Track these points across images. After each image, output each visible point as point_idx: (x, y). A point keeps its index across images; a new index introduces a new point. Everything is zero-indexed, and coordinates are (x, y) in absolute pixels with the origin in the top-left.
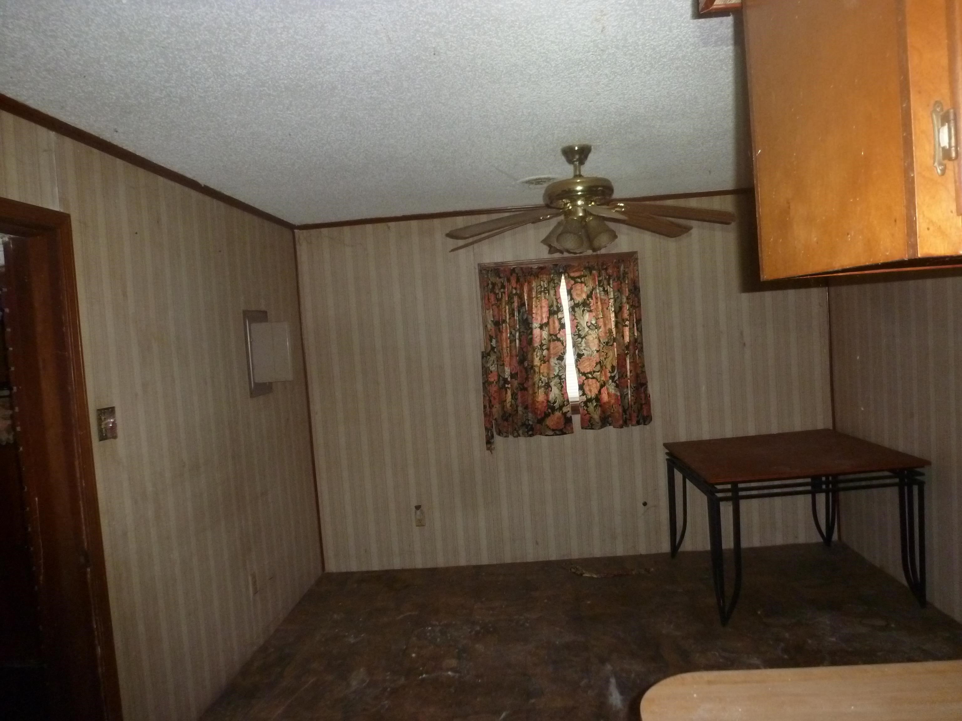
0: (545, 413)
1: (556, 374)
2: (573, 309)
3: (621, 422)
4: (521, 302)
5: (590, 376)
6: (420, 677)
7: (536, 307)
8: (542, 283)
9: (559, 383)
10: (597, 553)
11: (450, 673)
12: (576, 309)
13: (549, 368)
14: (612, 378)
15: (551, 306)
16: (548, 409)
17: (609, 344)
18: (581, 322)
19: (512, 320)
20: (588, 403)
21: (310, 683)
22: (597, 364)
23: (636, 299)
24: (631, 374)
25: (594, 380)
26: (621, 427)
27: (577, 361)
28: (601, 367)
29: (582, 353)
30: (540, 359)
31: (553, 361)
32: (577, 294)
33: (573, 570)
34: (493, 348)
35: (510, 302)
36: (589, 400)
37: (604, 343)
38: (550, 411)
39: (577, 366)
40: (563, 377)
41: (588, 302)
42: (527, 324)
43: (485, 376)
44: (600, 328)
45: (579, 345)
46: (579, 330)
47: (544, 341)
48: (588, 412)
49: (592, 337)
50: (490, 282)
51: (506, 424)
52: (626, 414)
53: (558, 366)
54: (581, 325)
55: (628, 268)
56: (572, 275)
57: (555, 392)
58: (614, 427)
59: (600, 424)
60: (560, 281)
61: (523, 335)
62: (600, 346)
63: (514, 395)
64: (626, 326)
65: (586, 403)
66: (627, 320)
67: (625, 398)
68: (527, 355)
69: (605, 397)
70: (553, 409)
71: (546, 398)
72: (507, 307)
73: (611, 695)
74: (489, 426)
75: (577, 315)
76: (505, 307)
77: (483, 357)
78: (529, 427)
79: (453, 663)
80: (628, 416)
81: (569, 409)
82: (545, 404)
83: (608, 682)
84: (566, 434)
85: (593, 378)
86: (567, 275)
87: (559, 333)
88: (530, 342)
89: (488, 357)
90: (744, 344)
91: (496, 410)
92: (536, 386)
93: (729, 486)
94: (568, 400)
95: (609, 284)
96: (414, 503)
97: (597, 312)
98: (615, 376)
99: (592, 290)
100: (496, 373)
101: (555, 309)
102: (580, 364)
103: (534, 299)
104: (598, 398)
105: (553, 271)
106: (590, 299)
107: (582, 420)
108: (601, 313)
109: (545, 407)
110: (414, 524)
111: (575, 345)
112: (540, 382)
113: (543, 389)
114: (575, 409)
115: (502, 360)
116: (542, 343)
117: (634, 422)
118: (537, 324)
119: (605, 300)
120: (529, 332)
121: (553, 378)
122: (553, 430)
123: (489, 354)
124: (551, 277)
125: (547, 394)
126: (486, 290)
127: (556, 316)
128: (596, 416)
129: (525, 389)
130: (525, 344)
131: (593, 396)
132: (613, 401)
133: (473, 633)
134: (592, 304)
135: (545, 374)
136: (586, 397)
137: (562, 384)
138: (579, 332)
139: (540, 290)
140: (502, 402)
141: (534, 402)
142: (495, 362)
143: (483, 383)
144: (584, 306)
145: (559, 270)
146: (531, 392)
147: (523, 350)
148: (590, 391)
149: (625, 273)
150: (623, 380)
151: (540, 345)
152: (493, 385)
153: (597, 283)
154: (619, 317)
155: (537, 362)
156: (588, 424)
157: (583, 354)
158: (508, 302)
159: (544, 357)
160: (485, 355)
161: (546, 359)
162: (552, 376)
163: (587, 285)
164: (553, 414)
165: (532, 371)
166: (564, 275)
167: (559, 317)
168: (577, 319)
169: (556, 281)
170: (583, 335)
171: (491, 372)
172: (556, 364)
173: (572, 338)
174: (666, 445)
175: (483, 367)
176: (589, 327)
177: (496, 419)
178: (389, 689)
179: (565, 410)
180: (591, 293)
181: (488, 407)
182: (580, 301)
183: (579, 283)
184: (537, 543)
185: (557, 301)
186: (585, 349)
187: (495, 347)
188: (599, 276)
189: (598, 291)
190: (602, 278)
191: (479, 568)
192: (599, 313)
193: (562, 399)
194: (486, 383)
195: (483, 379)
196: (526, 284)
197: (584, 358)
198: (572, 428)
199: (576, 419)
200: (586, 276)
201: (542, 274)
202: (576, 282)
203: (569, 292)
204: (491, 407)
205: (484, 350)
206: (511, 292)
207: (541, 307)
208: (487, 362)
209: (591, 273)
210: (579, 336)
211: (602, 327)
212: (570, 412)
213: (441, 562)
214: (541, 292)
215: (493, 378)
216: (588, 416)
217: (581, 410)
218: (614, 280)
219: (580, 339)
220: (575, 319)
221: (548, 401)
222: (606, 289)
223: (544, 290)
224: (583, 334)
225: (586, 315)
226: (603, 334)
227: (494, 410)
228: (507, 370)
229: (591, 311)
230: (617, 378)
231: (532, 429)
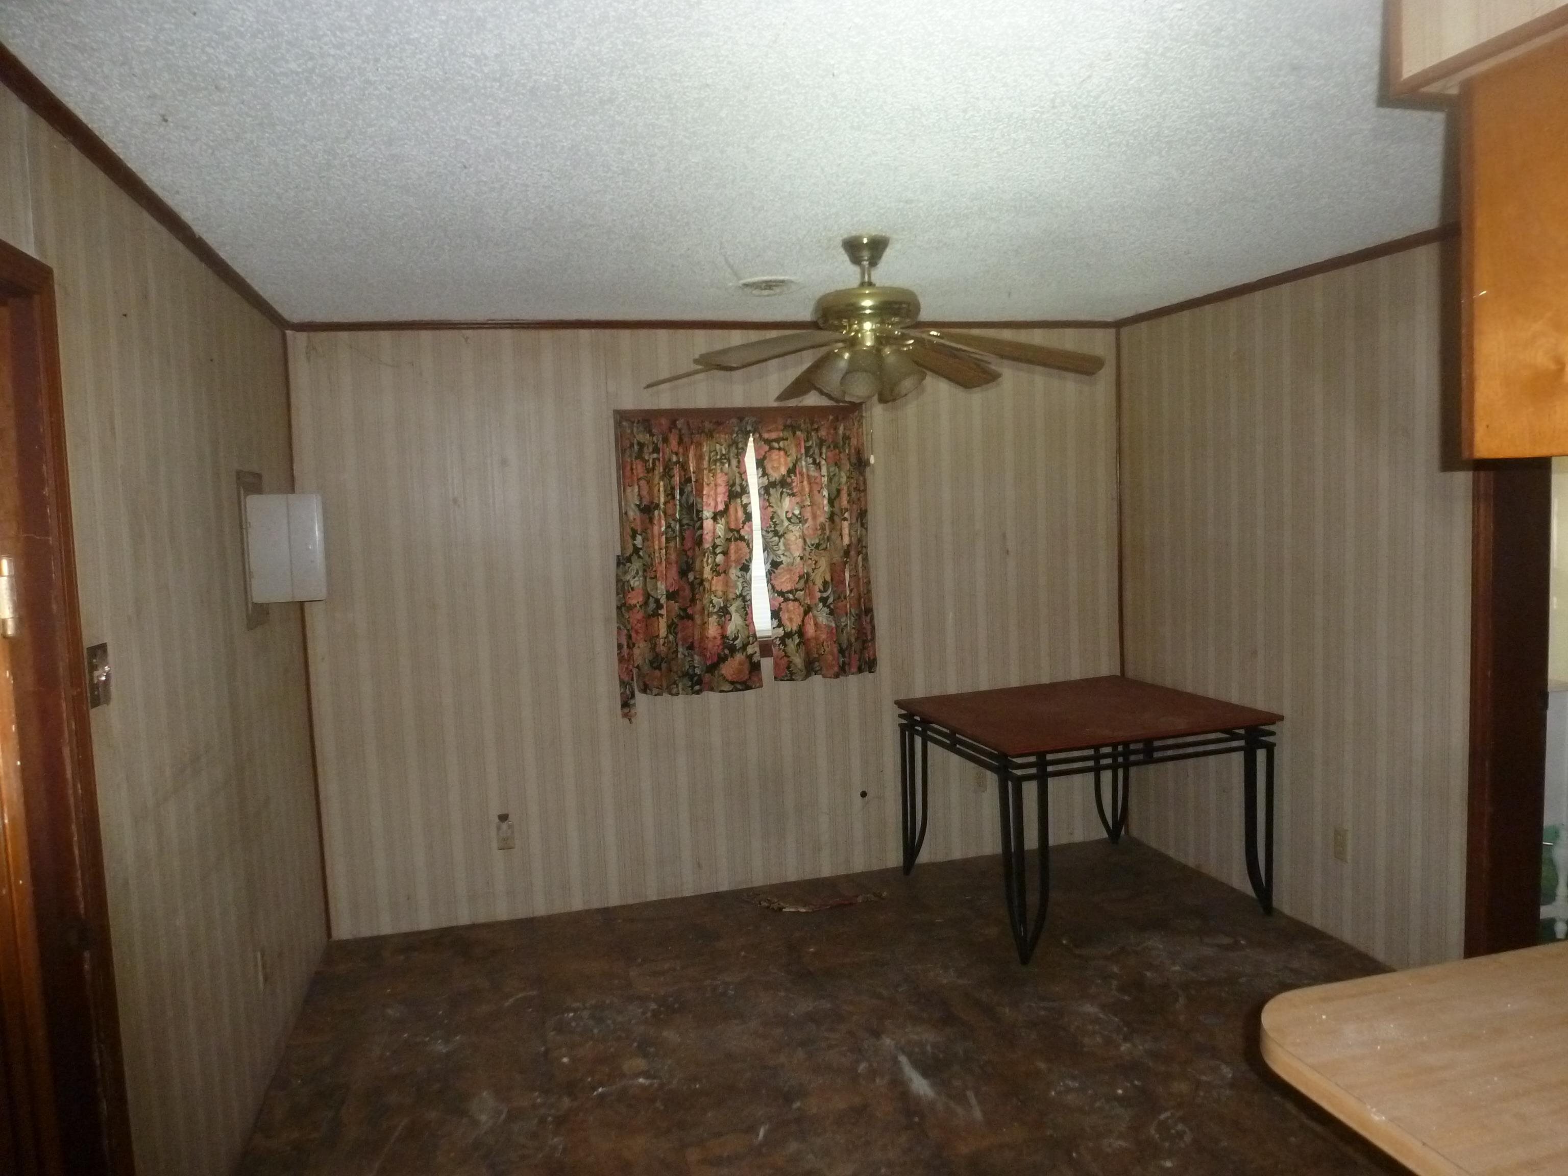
0: (719, 655)
1: (738, 594)
2: (766, 491)
3: (836, 669)
4: (685, 475)
5: (791, 596)
6: (595, 1093)
7: (708, 485)
8: (718, 447)
9: (743, 608)
10: (792, 876)
11: (641, 1080)
12: (772, 491)
13: (727, 583)
14: (824, 600)
15: (731, 485)
16: (723, 649)
17: (821, 548)
18: (779, 512)
19: (670, 505)
20: (786, 640)
21: (400, 1128)
22: (801, 577)
23: (861, 478)
24: (852, 595)
25: (797, 603)
26: (837, 676)
27: (769, 574)
28: (806, 582)
29: (781, 560)
30: (711, 569)
31: (734, 572)
32: (773, 467)
33: (765, 904)
34: (636, 550)
35: (667, 474)
36: (788, 635)
37: (813, 545)
38: (727, 652)
39: (769, 581)
40: (748, 598)
41: (789, 480)
42: (692, 512)
43: (622, 596)
44: (806, 521)
45: (774, 548)
46: (775, 524)
47: (719, 540)
48: (786, 653)
49: (795, 534)
50: (635, 442)
51: (657, 673)
52: (844, 656)
53: (741, 580)
54: (778, 515)
55: (850, 429)
56: (766, 436)
57: (735, 624)
58: (824, 676)
59: (804, 672)
60: (746, 445)
61: (688, 529)
62: (805, 549)
63: (671, 627)
64: (845, 519)
65: (782, 640)
66: (847, 510)
67: (842, 631)
68: (694, 562)
69: (810, 630)
70: (733, 650)
71: (720, 631)
72: (662, 483)
73: (911, 1080)
74: (626, 679)
75: (772, 500)
76: (659, 484)
77: (619, 564)
78: (696, 678)
79: (640, 1063)
80: (847, 660)
81: (757, 649)
82: (718, 642)
83: (896, 1062)
84: (752, 689)
85: (795, 600)
86: (757, 435)
87: (743, 527)
88: (699, 541)
89: (628, 564)
90: (1008, 552)
91: (641, 651)
92: (706, 612)
93: (1032, 759)
94: (754, 636)
95: (821, 454)
96: (495, 811)
97: (802, 496)
98: (828, 597)
99: (797, 461)
100: (641, 592)
101: (738, 489)
102: (775, 577)
103: (705, 472)
104: (801, 632)
105: (736, 429)
106: (792, 475)
107: (776, 665)
108: (808, 499)
109: (718, 646)
110: (495, 845)
111: (766, 548)
112: (711, 605)
113: (715, 617)
114: (766, 647)
115: (654, 569)
116: (715, 543)
117: (854, 670)
118: (708, 512)
119: (816, 478)
120: (698, 524)
121: (734, 599)
122: (732, 683)
123: (629, 560)
124: (733, 437)
125: (722, 626)
126: (628, 452)
127: (739, 501)
128: (798, 661)
129: (691, 617)
130: (688, 544)
131: (795, 628)
132: (824, 636)
133: (649, 1014)
134: (794, 484)
135: (720, 593)
136: (784, 630)
137: (747, 609)
138: (775, 527)
139: (714, 458)
140: (652, 639)
141: (703, 638)
142: (641, 573)
143: (617, 607)
144: (782, 487)
145: (746, 428)
146: (698, 621)
147: (686, 554)
148: (791, 620)
149: (846, 438)
150: (840, 604)
151: (713, 547)
152: (635, 610)
153: (803, 451)
154: (836, 504)
155: (707, 573)
156: (785, 673)
157: (781, 563)
158: (663, 475)
159: (718, 565)
160: (622, 562)
161: (720, 569)
162: (731, 596)
163: (788, 453)
164: (732, 656)
165: (701, 588)
166: (753, 435)
167: (743, 503)
168: (772, 507)
169: (740, 445)
170: (781, 533)
171: (633, 589)
172: (739, 577)
173: (763, 536)
174: (899, 704)
175: (618, 580)
176: (789, 519)
177: (638, 667)
178: (550, 1119)
179: (750, 650)
180: (795, 466)
181: (625, 647)
182: (778, 478)
183: (776, 449)
184: (699, 866)
185: (741, 477)
186: (783, 555)
187: (641, 549)
188: (807, 440)
189: (804, 463)
190: (813, 443)
191: (607, 913)
192: (804, 497)
193: (746, 633)
194: (623, 608)
195: (619, 600)
196: (692, 447)
197: (783, 568)
198: (761, 680)
199: (767, 665)
200: (787, 439)
201: (719, 433)
202: (771, 448)
203: (760, 463)
204: (631, 646)
205: (619, 553)
206: (670, 460)
207: (716, 485)
208: (625, 573)
209: (794, 433)
210: (776, 533)
211: (810, 520)
212: (758, 654)
213: (540, 907)
214: (715, 461)
215: (636, 599)
216: (786, 659)
217: (775, 650)
218: (829, 447)
219: (777, 538)
220: (770, 506)
221: (724, 637)
222: (818, 461)
223: (721, 459)
224: (781, 530)
225: (784, 500)
226: (811, 532)
227: (636, 651)
228: (662, 587)
229: (793, 495)
230: (831, 600)
231: (700, 682)
